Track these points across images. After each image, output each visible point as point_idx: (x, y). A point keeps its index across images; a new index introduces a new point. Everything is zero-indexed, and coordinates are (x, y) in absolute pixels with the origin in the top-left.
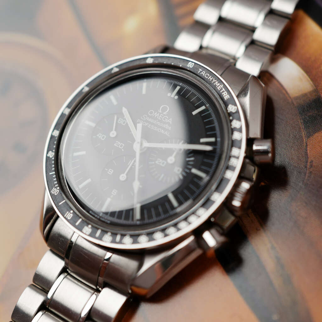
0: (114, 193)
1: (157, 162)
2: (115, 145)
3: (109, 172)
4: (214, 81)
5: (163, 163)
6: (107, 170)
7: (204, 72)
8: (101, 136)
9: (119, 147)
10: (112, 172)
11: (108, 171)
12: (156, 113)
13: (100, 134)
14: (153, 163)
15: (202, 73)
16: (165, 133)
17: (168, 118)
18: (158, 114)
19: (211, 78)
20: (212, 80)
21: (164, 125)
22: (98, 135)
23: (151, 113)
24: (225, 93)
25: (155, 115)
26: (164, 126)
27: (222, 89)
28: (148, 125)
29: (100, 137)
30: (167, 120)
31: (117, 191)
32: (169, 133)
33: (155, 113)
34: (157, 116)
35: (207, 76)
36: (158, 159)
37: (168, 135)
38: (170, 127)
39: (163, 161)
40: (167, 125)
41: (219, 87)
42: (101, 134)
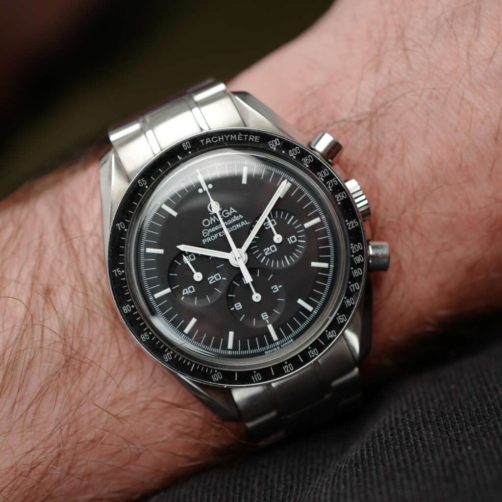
0: (265, 317)
1: (266, 254)
2: (211, 282)
3: (238, 308)
4: (227, 137)
5: (273, 249)
6: (233, 309)
7: (207, 139)
8: (188, 290)
9: (217, 280)
10: (240, 305)
11: (235, 308)
12: (211, 218)
13: (184, 290)
14: (264, 257)
15: (207, 142)
16: (242, 225)
17: (227, 211)
18: (214, 217)
19: (221, 137)
20: (225, 138)
21: (232, 219)
22: (184, 293)
23: (206, 223)
24: (251, 137)
25: (212, 221)
26: (234, 220)
27: (243, 137)
28: (218, 235)
29: (187, 292)
30: (229, 213)
31: (265, 313)
32: (245, 221)
33: (210, 220)
34: (216, 220)
35: (215, 139)
36: (264, 250)
37: (247, 224)
38: (240, 215)
39: (271, 247)
40: (235, 217)
41: (239, 137)
42: (186, 289)
